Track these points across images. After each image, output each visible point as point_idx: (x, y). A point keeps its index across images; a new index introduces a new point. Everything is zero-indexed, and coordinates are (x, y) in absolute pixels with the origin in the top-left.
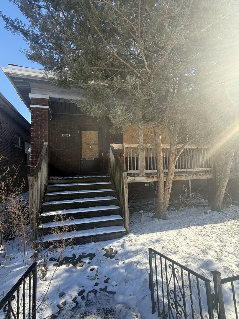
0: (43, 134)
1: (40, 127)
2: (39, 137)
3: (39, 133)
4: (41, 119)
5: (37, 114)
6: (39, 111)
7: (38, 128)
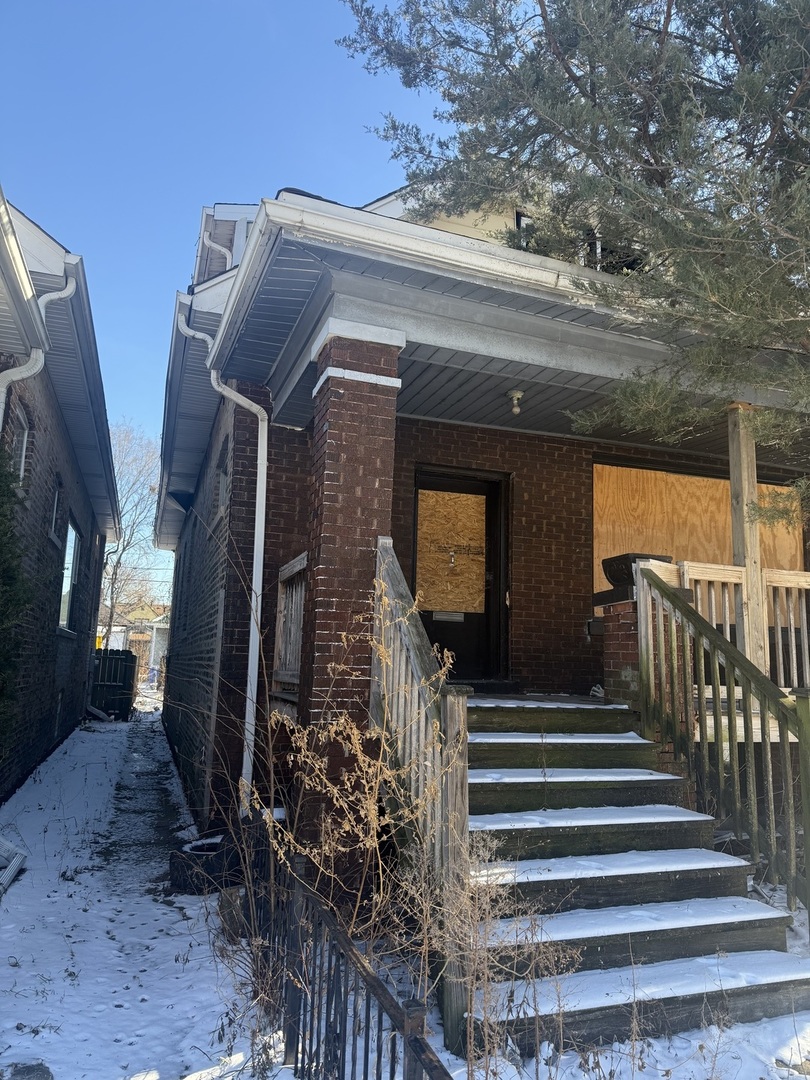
0: (372, 500)
1: (364, 469)
2: (356, 513)
3: (359, 491)
4: (368, 434)
5: (355, 408)
6: (361, 398)
7: (355, 470)
